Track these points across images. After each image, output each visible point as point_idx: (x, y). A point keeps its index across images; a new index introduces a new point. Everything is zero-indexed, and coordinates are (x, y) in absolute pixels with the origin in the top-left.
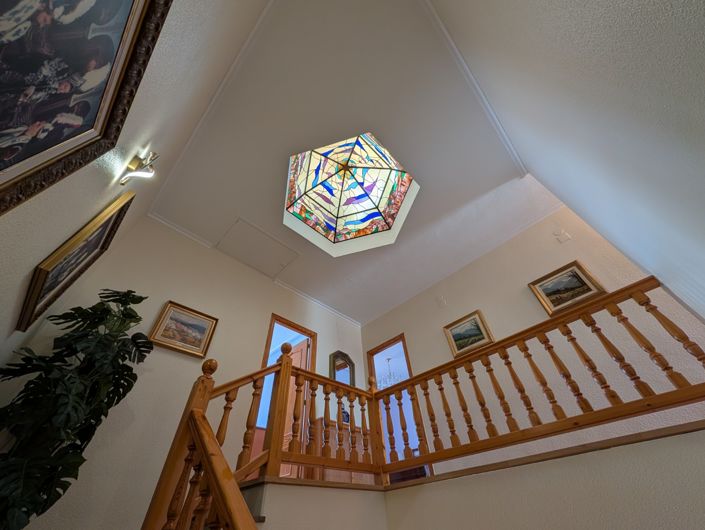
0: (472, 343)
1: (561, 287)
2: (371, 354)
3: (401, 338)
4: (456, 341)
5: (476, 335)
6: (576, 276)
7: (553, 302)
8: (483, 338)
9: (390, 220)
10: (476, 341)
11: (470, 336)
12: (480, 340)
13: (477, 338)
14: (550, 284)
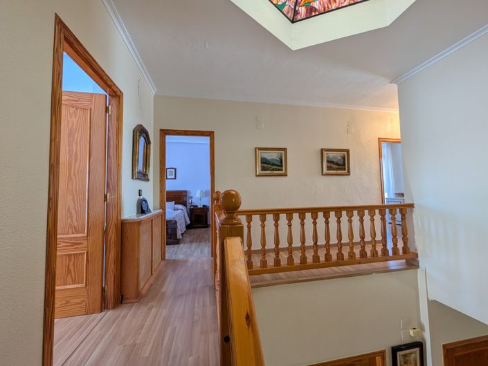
0: (273, 170)
1: (335, 160)
2: (164, 133)
3: (210, 134)
4: (262, 163)
5: (278, 166)
6: (344, 158)
7: (328, 167)
8: (282, 170)
9: (302, 10)
10: (276, 170)
11: (274, 165)
12: (279, 170)
13: (277, 168)
14: (332, 154)
